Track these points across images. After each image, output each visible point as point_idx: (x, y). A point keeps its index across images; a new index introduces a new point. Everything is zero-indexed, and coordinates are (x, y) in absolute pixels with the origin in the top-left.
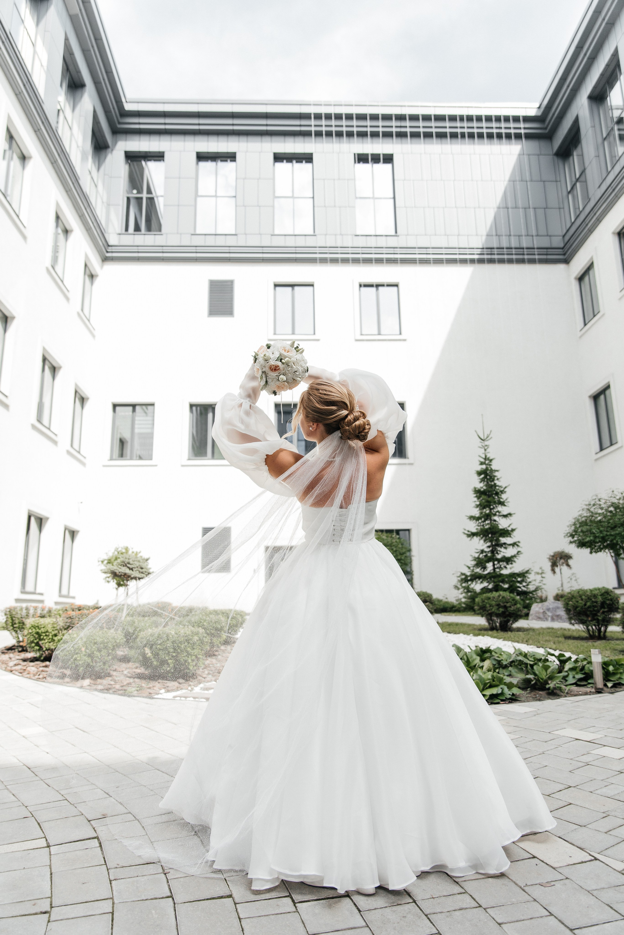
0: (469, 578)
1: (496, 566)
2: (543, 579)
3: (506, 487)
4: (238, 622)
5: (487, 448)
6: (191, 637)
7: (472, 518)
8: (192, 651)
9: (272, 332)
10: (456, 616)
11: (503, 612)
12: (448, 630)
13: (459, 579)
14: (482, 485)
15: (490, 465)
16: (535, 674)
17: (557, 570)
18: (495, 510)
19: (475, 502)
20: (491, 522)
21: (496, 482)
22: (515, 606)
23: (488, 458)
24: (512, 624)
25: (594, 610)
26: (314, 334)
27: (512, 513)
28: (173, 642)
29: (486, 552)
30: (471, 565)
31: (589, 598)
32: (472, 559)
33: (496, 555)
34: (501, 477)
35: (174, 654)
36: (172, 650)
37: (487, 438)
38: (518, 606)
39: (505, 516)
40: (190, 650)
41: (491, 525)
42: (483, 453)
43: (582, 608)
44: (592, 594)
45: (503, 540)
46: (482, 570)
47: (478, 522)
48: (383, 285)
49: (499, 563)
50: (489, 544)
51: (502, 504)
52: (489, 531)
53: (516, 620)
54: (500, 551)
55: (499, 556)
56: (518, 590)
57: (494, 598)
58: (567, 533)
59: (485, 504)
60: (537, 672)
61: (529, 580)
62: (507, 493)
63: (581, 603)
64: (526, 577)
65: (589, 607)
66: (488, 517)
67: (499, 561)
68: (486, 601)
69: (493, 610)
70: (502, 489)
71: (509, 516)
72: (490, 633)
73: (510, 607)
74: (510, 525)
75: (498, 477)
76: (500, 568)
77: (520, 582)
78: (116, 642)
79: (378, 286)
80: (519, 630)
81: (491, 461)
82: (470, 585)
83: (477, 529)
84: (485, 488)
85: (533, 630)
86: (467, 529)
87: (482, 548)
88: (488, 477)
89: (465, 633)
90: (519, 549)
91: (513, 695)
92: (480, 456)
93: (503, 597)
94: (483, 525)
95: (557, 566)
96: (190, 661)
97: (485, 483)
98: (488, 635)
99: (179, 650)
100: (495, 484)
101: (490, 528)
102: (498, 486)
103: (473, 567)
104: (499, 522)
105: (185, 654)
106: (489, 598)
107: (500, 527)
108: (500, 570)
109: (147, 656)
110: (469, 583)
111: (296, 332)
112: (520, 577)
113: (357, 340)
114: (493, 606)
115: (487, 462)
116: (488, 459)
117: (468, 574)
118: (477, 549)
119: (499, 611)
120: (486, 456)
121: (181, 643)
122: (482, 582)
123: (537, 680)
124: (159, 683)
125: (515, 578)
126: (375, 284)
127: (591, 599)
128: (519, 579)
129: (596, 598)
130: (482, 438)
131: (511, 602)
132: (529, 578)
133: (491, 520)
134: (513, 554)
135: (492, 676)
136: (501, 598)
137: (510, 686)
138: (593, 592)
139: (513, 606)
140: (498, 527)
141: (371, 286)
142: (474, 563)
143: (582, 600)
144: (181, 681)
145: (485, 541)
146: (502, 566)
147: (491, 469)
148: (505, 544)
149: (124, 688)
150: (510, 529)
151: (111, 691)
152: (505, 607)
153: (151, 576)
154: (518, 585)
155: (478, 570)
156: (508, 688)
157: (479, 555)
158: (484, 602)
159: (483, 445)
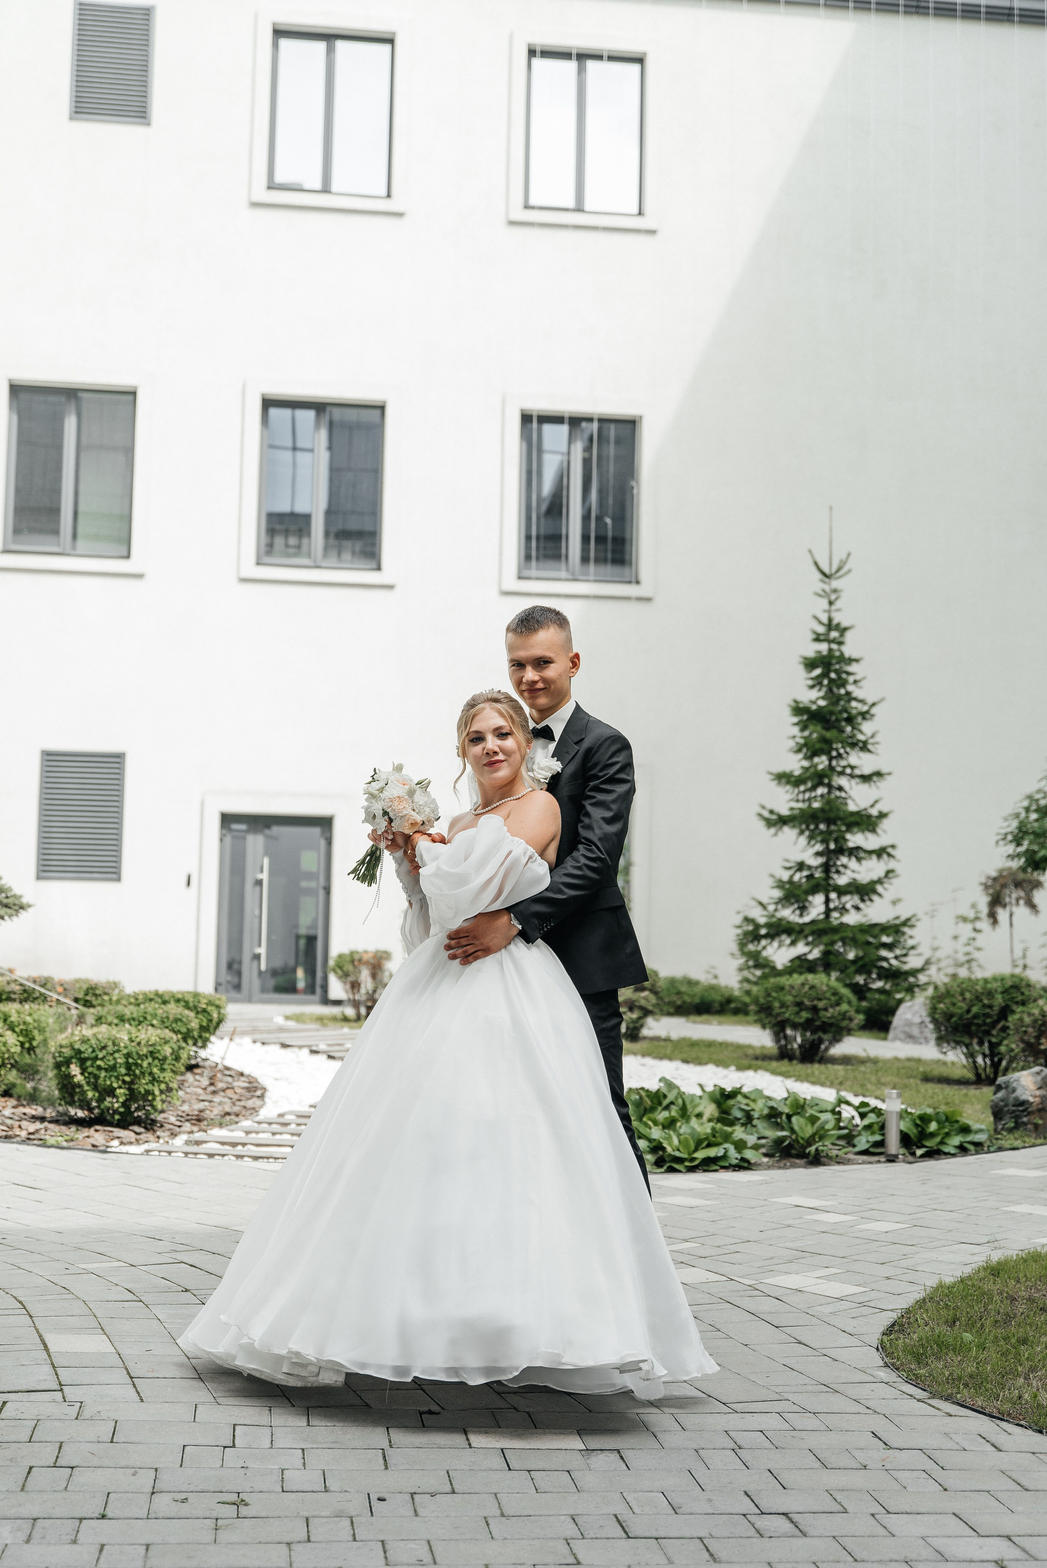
0: (763, 931)
1: (832, 906)
2: (978, 935)
3: (874, 705)
4: (211, 1021)
5: (837, 599)
6: (159, 1048)
7: (784, 778)
8: (162, 1075)
9: (263, 181)
10: (720, 1023)
11: (808, 1020)
12: (684, 1056)
13: (739, 931)
14: (815, 694)
15: (840, 643)
16: (793, 1131)
17: (1002, 914)
18: (843, 763)
19: (794, 737)
20: (829, 792)
21: (850, 688)
22: (838, 1008)
23: (838, 625)
24: (827, 1049)
25: (985, 1024)
26: (389, 196)
27: (884, 770)
28: (128, 1055)
29: (810, 868)
30: (771, 898)
31: (978, 998)
32: (775, 884)
33: (835, 876)
34: (864, 678)
35: (127, 1079)
36: (123, 1071)
37: (838, 571)
38: (844, 1007)
39: (866, 779)
40: (158, 1072)
41: (829, 802)
42: (825, 611)
43: (961, 1017)
44: (984, 988)
45: (855, 839)
46: (798, 912)
47: (796, 791)
48: (598, 57)
49: (839, 897)
50: (819, 847)
51: (864, 747)
52: (820, 815)
53: (836, 1040)
54: (845, 867)
55: (842, 880)
56: (882, 967)
57: (792, 987)
58: (1006, 834)
59: (818, 746)
60: (796, 1128)
61: (910, 942)
62: (876, 719)
63: (960, 1008)
64: (904, 933)
65: (976, 1016)
66: (819, 778)
67: (842, 891)
68: (774, 994)
69: (787, 1015)
70: (865, 708)
71: (875, 778)
72: (774, 1064)
73: (826, 1009)
74: (876, 802)
75: (858, 677)
76: (843, 910)
77: (890, 947)
78: (8, 1050)
79: (583, 57)
80: (846, 1060)
81: (843, 631)
82: (764, 948)
83: (792, 809)
84: (822, 703)
85: (875, 1061)
86: (770, 806)
87: (799, 859)
88: (833, 675)
89: (719, 1063)
90: (892, 864)
91: (743, 1159)
92: (815, 618)
93: (812, 987)
94: (809, 799)
95: (1004, 906)
96: (157, 1092)
97: (824, 689)
98: (767, 1070)
99: (137, 1072)
100: (848, 693)
101: (822, 810)
102: (855, 699)
103: (776, 903)
104: (852, 793)
105: (148, 1078)
106: (782, 988)
107: (852, 807)
108: (842, 914)
109: (76, 1080)
110: (764, 942)
111: (335, 188)
112: (888, 935)
113: (512, 223)
114: (787, 1007)
115: (834, 634)
116: (837, 627)
117: (762, 921)
118: (787, 861)
119: (801, 1017)
120: (830, 620)
121: (140, 1057)
122: (793, 943)
123: (797, 1141)
124: (96, 1131)
125: (875, 937)
126: (574, 52)
127: (981, 1001)
128: (885, 939)
129: (993, 997)
130: (827, 570)
131: (829, 999)
132: (911, 937)
133: (830, 786)
134: (875, 878)
135: (713, 1129)
136: (807, 988)
137: (740, 1145)
138: (989, 986)
139: (832, 1006)
140: (846, 804)
141: (564, 55)
142: (777, 894)
143: (964, 999)
144: (137, 1128)
145: (811, 838)
146: (848, 906)
147: (842, 654)
148: (858, 848)
149: (36, 1136)
150: (874, 812)
151: (14, 1140)
152: (815, 1009)
153: (23, 914)
154: (884, 953)
155: (788, 914)
156: (736, 1148)
157: (792, 877)
158: (769, 995)
159: (827, 588)
